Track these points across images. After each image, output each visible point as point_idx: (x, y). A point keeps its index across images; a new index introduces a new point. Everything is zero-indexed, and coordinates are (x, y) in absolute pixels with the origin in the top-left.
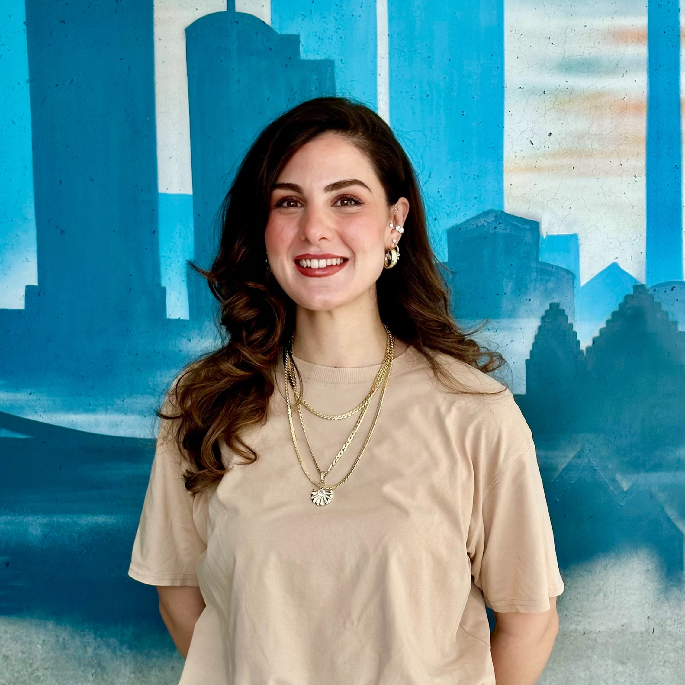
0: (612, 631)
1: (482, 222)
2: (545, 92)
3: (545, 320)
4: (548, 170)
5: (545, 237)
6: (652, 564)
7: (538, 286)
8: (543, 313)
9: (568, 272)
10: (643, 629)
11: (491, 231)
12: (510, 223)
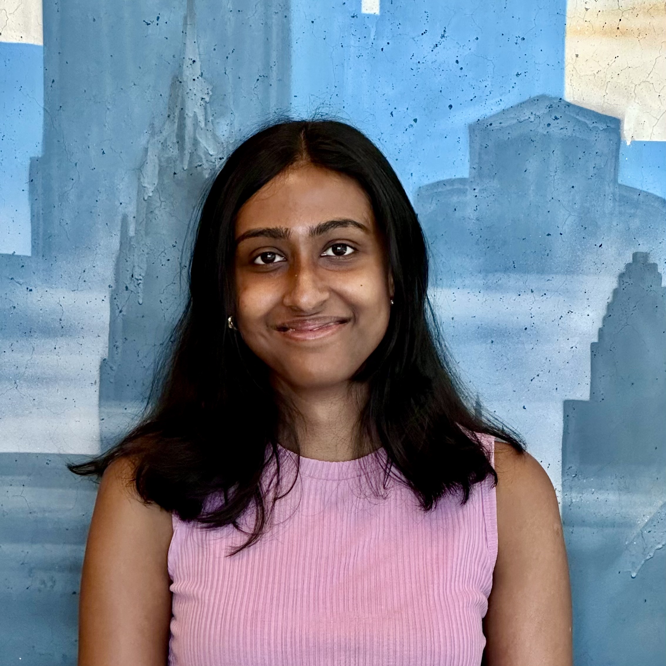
1: (526, 114)
3: (626, 279)
4: (639, 35)
5: (628, 143)
7: (614, 223)
8: (621, 267)
11: (542, 130)
12: (573, 117)
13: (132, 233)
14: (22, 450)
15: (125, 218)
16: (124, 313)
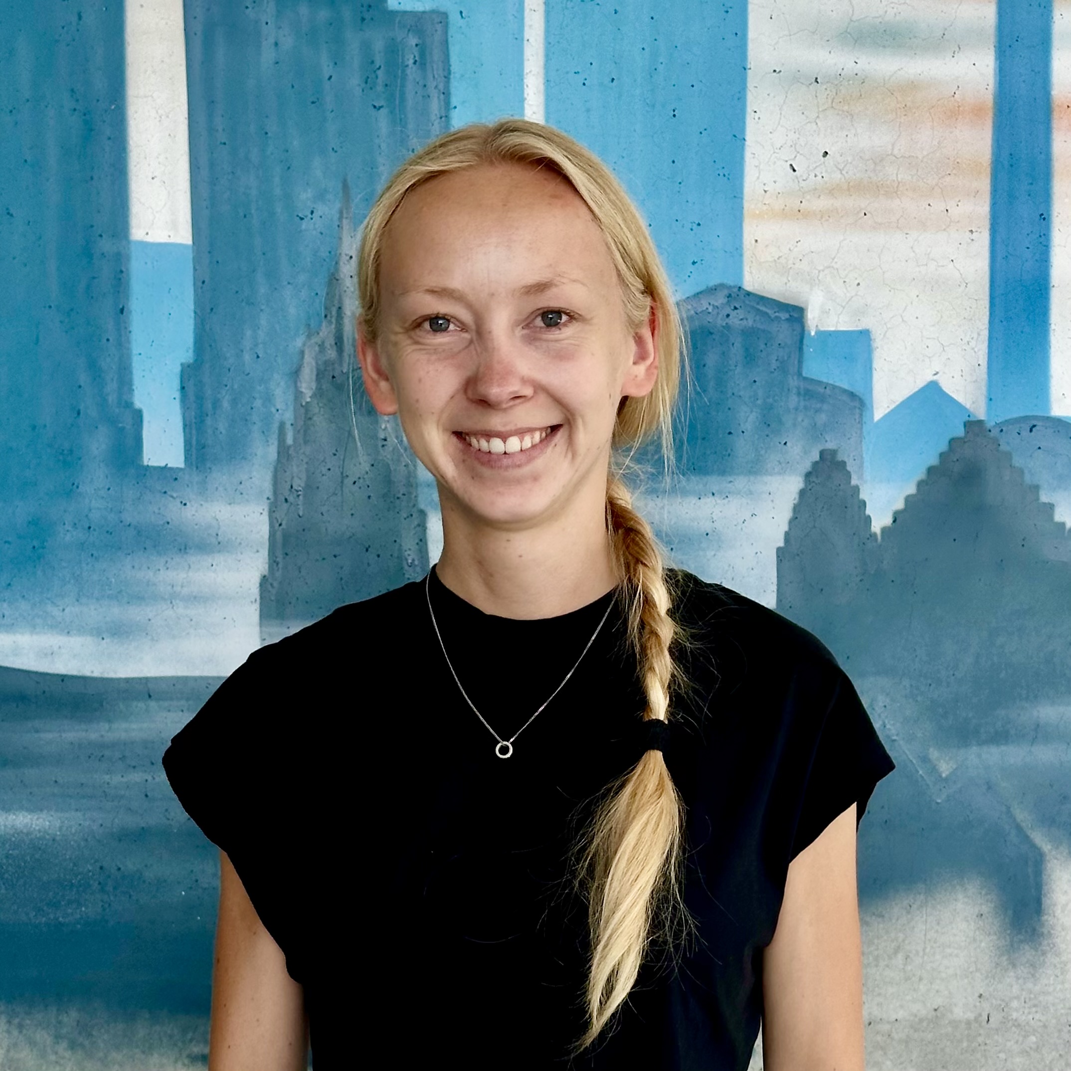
0: (917, 1020)
1: (704, 304)
2: (818, 80)
3: (813, 479)
4: (822, 217)
5: (813, 333)
6: (989, 904)
7: (800, 419)
8: (807, 466)
9: (852, 395)
10: (970, 1016)
11: (720, 322)
12: (753, 307)
13: (289, 441)
14: (180, 673)
15: (282, 427)
16: (284, 526)
